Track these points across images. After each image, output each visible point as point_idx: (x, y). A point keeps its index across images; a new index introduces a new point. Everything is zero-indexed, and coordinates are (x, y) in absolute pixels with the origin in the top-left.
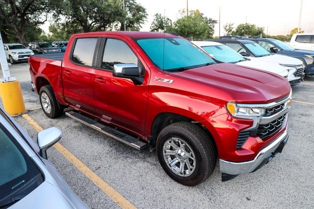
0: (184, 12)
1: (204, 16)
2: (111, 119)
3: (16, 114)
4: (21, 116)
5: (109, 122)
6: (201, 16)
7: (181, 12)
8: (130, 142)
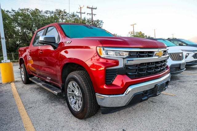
0: (132, 33)
1: (144, 35)
2: (50, 78)
3: (7, 82)
4: (10, 83)
5: (49, 81)
6: (143, 35)
7: (130, 33)
8: (53, 90)
